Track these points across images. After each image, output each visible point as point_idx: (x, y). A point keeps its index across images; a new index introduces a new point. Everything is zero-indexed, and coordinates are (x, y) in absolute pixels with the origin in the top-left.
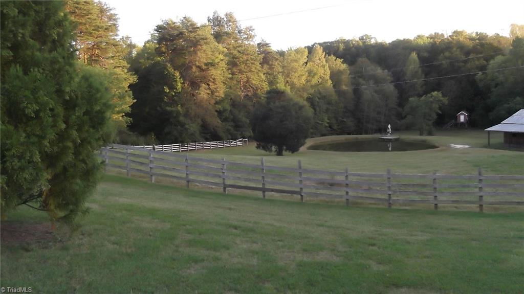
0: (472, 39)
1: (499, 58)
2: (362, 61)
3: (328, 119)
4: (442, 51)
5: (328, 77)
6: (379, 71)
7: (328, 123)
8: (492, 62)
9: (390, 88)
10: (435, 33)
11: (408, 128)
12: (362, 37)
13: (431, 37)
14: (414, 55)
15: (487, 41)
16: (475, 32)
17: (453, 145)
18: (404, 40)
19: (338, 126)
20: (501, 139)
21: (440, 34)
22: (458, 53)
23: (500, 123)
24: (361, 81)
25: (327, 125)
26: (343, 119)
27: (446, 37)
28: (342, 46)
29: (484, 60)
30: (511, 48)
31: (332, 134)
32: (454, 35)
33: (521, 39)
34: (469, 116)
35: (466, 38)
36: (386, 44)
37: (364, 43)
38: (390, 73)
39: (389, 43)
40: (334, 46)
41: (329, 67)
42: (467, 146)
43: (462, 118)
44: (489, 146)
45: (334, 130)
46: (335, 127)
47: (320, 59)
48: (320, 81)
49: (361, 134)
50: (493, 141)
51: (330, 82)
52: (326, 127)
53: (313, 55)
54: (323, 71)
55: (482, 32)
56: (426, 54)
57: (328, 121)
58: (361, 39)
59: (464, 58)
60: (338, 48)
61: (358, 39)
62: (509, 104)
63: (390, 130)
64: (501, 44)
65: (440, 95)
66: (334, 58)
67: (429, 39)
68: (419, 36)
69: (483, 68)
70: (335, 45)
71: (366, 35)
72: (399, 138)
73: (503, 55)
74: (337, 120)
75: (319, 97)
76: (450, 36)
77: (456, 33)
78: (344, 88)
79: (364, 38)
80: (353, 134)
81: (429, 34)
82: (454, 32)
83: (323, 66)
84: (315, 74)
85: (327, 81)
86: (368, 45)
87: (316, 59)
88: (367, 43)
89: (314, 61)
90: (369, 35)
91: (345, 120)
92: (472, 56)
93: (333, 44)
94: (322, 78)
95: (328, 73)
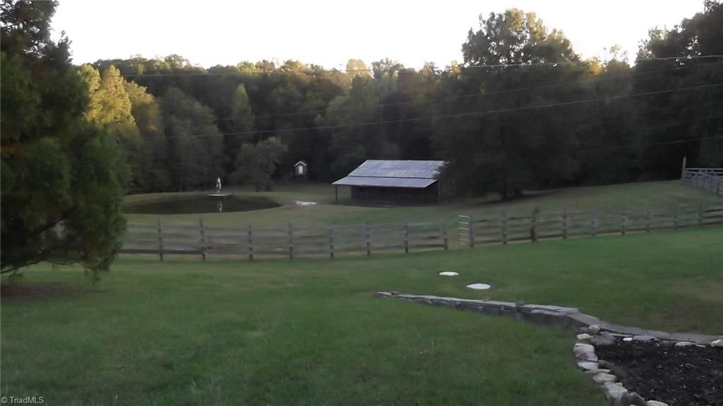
0: (308, 73)
1: (339, 99)
2: (173, 91)
3: (132, 171)
4: (275, 86)
5: (128, 112)
6: (198, 106)
7: (132, 176)
8: (331, 103)
9: (213, 130)
10: (264, 61)
11: (241, 183)
12: (169, 57)
13: (259, 66)
14: (242, 89)
15: (326, 78)
16: (310, 64)
17: (298, 203)
18: (228, 67)
19: (146, 180)
20: (347, 194)
21: (270, 62)
22: (293, 89)
23: (347, 176)
24: (174, 119)
25: (131, 179)
26: (153, 172)
27: (277, 67)
28: (141, 69)
29: (323, 100)
30: (351, 87)
31: (137, 192)
32: (287, 65)
33: (360, 78)
34: (308, 167)
35: (302, 72)
36: (204, 70)
37: (173, 65)
38: (212, 110)
39: (208, 70)
40: (130, 67)
41: (130, 98)
42: (314, 203)
43: (301, 170)
44: (337, 202)
45: (140, 186)
46: (142, 182)
47: (116, 87)
48: (119, 117)
49: (177, 191)
50: (341, 196)
51: (132, 119)
53: (105, 80)
54: (122, 104)
55: (318, 65)
56: (256, 88)
58: (169, 60)
59: (299, 95)
60: (137, 69)
61: (163, 61)
62: (351, 153)
63: (220, 185)
64: (339, 81)
65: (279, 142)
66: (136, 85)
67: (259, 69)
68: (245, 63)
69: (322, 110)
70: (132, 65)
71: (174, 56)
72: (232, 196)
73: (343, 95)
74: (144, 173)
75: (118, 139)
76: (283, 67)
77: (290, 63)
78: (152, 127)
79: (173, 59)
80: (166, 192)
81: (257, 61)
82: (288, 62)
83: (122, 96)
84: (111, 108)
85: (128, 117)
86: (179, 69)
87: (110, 86)
88: (177, 67)
89: (107, 89)
90: (179, 55)
91: (155, 172)
92: (309, 94)
93: (129, 64)
94: (122, 114)
95: (129, 106)
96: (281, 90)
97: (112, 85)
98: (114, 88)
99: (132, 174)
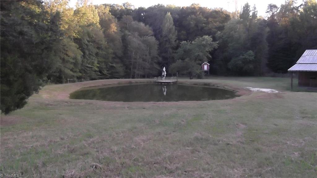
2: (127, 17)
3: (98, 64)
4: (190, 14)
7: (98, 67)
9: (152, 39)
14: (169, 14)
19: (108, 71)
22: (201, 16)
24: (127, 32)
25: (97, 69)
26: (112, 65)
29: (220, 23)
38: (151, 28)
43: (206, 68)
45: (104, 74)
46: (105, 72)
52: (95, 71)
57: (98, 65)
62: (243, 56)
74: (107, 65)
75: (88, 39)
91: (114, 65)
92: (210, 19)
96: (193, 16)
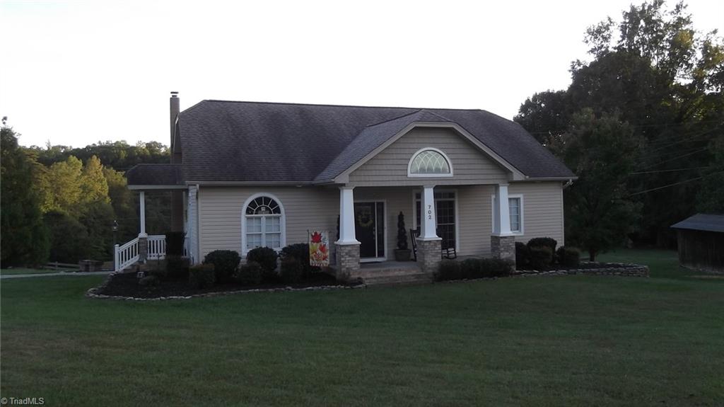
5: (106, 193)
12: (149, 144)
28: (123, 154)
37: (152, 152)
40: (114, 153)
41: (108, 182)
47: (96, 172)
48: (97, 198)
51: (108, 199)
53: (88, 168)
54: (100, 187)
58: (149, 146)
60: (119, 155)
61: (144, 147)
66: (114, 171)
70: (115, 151)
71: (155, 142)
78: (125, 206)
79: (153, 145)
83: (101, 181)
84: (90, 190)
85: (105, 198)
86: (157, 155)
87: (92, 172)
88: (155, 153)
89: (89, 175)
90: (158, 142)
93: (113, 150)
94: (100, 195)
95: (107, 188)
97: (93, 171)
98: (95, 174)
99: (105, 245)
